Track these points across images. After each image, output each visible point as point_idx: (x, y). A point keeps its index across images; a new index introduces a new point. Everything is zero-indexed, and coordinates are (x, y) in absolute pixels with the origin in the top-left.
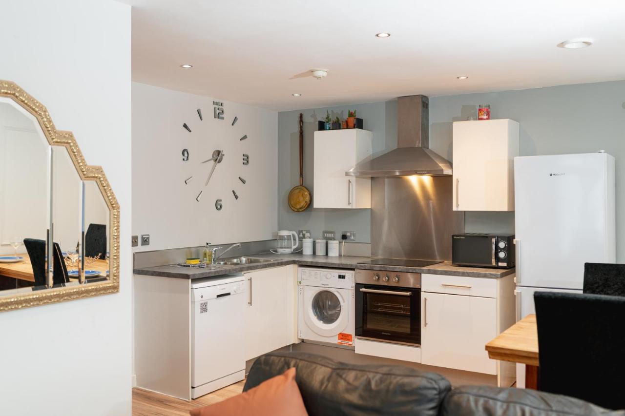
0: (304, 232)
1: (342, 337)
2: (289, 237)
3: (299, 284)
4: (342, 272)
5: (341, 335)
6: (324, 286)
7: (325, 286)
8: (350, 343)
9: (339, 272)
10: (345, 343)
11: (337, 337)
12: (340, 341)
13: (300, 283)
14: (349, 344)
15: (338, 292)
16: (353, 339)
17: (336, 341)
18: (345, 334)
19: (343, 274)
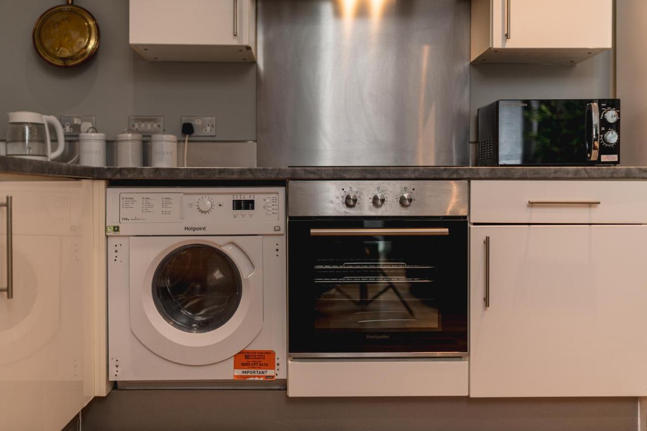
0: (76, 121)
1: (245, 361)
2: (37, 128)
3: (111, 232)
4: (244, 193)
5: (243, 356)
6: (191, 232)
7: (197, 232)
8: (270, 372)
9: (233, 194)
10: (256, 375)
11: (232, 361)
12: (239, 372)
13: (116, 229)
14: (267, 377)
15: (233, 243)
16: (277, 361)
17: (229, 372)
18: (254, 352)
19: (247, 198)
